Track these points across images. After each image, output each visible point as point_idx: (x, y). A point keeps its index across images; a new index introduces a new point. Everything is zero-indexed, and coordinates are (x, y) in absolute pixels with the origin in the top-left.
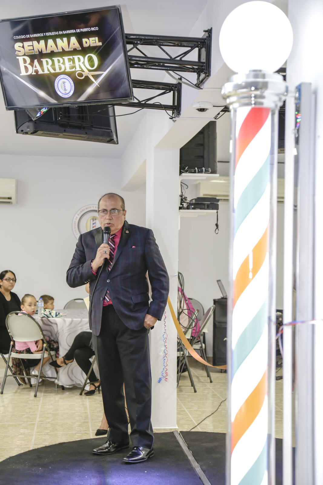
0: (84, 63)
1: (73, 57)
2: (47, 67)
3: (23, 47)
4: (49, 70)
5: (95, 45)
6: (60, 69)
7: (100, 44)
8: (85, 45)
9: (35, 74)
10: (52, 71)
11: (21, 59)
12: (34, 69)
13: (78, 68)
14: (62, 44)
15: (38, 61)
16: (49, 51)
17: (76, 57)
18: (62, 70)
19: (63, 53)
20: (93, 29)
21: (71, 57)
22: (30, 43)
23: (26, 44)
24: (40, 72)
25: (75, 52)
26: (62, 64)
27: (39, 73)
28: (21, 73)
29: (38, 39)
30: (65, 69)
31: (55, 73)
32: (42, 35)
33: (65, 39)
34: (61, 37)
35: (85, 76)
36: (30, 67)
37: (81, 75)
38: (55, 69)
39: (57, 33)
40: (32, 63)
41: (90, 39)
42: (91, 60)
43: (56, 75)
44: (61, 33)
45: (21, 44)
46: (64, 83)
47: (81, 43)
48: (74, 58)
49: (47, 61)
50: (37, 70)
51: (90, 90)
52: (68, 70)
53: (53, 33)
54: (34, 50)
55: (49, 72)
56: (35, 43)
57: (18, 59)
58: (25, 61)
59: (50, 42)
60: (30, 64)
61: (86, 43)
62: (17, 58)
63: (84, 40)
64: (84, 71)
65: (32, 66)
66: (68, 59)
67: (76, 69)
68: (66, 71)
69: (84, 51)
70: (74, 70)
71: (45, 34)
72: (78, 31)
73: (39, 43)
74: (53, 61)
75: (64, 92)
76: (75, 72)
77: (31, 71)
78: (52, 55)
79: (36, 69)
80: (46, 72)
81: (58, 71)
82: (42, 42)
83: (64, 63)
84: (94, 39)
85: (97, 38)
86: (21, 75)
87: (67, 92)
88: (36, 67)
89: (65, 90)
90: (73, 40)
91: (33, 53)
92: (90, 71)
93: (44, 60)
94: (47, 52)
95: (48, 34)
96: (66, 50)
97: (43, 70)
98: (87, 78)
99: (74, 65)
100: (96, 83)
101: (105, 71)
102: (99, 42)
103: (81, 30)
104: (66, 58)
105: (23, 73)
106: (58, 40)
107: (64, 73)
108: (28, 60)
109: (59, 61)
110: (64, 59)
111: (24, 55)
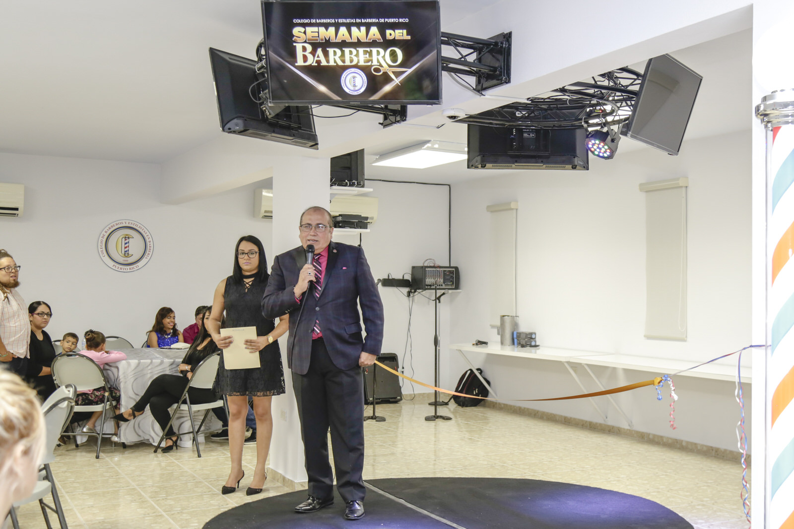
0: (384, 57)
1: (371, 49)
2: (334, 58)
3: (305, 33)
4: (335, 62)
5: (401, 38)
6: (351, 61)
7: (409, 38)
8: (388, 37)
9: (316, 64)
10: (340, 63)
11: (299, 47)
12: (316, 58)
13: (375, 63)
14: (358, 33)
15: (322, 50)
16: (339, 40)
17: (374, 50)
18: (354, 63)
19: (358, 44)
20: (401, 20)
21: (368, 49)
22: (315, 29)
23: (309, 30)
24: (324, 63)
25: (374, 44)
26: (355, 56)
27: (321, 64)
28: (297, 62)
29: (327, 26)
30: (358, 62)
31: (344, 65)
32: (333, 21)
33: (363, 29)
34: (358, 25)
35: (383, 72)
36: (310, 57)
37: (377, 70)
38: (344, 61)
39: (353, 21)
40: (313, 53)
41: (396, 31)
42: (393, 55)
43: (345, 68)
44: (358, 21)
45: (302, 29)
46: (354, 77)
47: (383, 34)
48: (371, 51)
49: (335, 52)
50: (320, 61)
51: (388, 88)
52: (362, 63)
53: (348, 21)
54: (319, 37)
55: (335, 64)
56: (322, 29)
57: (295, 46)
58: (304, 49)
59: (343, 30)
60: (311, 53)
61: (391, 34)
62: (294, 44)
63: (388, 32)
64: (382, 66)
65: (314, 56)
66: (364, 51)
67: (372, 62)
68: (359, 64)
69: (387, 44)
70: (369, 64)
71: (337, 20)
72: (382, 20)
73: (327, 29)
74: (343, 52)
75: (352, 88)
76: (371, 66)
77: (311, 61)
78: (342, 45)
79: (318, 59)
80: (332, 63)
81: (348, 63)
82: (332, 30)
83: (357, 55)
84: (401, 31)
85: (405, 31)
86: (296, 64)
87: (357, 88)
88: (318, 57)
89: (355, 86)
90: (374, 30)
91: (317, 40)
92: (390, 66)
93: (331, 51)
94: (336, 41)
95: (340, 21)
96: (362, 41)
97: (328, 61)
98: (385, 74)
99: (370, 58)
100: (397, 81)
101: (410, 68)
102: (407, 35)
103: (386, 20)
104: (361, 50)
105: (300, 62)
106: (354, 30)
107: (356, 66)
108: (309, 48)
109: (351, 53)
110: (358, 51)
111: (305, 42)
